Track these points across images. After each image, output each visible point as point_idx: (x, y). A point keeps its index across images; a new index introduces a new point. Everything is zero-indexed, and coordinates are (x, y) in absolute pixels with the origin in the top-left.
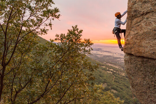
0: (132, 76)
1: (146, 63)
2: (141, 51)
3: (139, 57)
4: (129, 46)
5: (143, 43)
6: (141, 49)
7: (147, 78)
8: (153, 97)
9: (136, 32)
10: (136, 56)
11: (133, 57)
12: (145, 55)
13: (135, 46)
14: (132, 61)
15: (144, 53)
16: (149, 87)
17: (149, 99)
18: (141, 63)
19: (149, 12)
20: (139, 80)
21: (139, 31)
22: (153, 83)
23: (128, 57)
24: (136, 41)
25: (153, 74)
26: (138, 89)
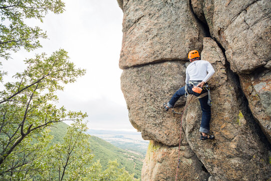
0: (128, 92)
1: (141, 73)
2: (135, 58)
3: (134, 66)
4: (124, 57)
6: (135, 57)
7: (143, 89)
8: (150, 111)
9: (130, 40)
10: (131, 67)
11: (128, 70)
12: (139, 62)
13: (129, 55)
14: (128, 75)
15: (138, 60)
16: (145, 99)
17: (146, 116)
18: (135, 73)
19: (140, 18)
20: (134, 95)
21: (133, 38)
22: (149, 92)
24: (130, 49)
25: (149, 82)
26: (134, 107)
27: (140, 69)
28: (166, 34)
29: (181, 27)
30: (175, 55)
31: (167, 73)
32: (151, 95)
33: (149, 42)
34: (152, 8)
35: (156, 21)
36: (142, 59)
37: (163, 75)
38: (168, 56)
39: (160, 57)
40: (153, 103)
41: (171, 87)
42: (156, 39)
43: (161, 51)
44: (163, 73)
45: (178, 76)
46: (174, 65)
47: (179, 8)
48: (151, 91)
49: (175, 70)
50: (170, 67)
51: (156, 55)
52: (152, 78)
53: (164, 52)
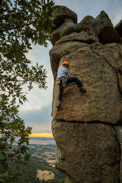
0: (64, 145)
1: (77, 128)
3: (71, 122)
5: (75, 108)
6: (74, 114)
8: (88, 167)
10: (68, 121)
11: (64, 123)
12: (77, 119)
13: (68, 110)
14: (64, 127)
15: (76, 117)
16: (83, 155)
17: (84, 171)
20: (71, 149)
23: (59, 124)
25: (86, 138)
26: (72, 160)
27: (76, 124)
28: (102, 102)
29: (113, 100)
30: (109, 120)
31: (102, 134)
32: (89, 152)
33: (87, 105)
34: (89, 78)
35: (93, 90)
36: (79, 117)
37: (98, 135)
38: (103, 120)
39: (96, 119)
40: (91, 160)
41: (107, 147)
42: (94, 104)
43: (97, 115)
44: (99, 133)
45: (112, 138)
46: (108, 128)
47: (111, 86)
48: (88, 148)
49: (109, 132)
50: (104, 129)
51: (92, 117)
52: (88, 135)
53: (100, 116)
